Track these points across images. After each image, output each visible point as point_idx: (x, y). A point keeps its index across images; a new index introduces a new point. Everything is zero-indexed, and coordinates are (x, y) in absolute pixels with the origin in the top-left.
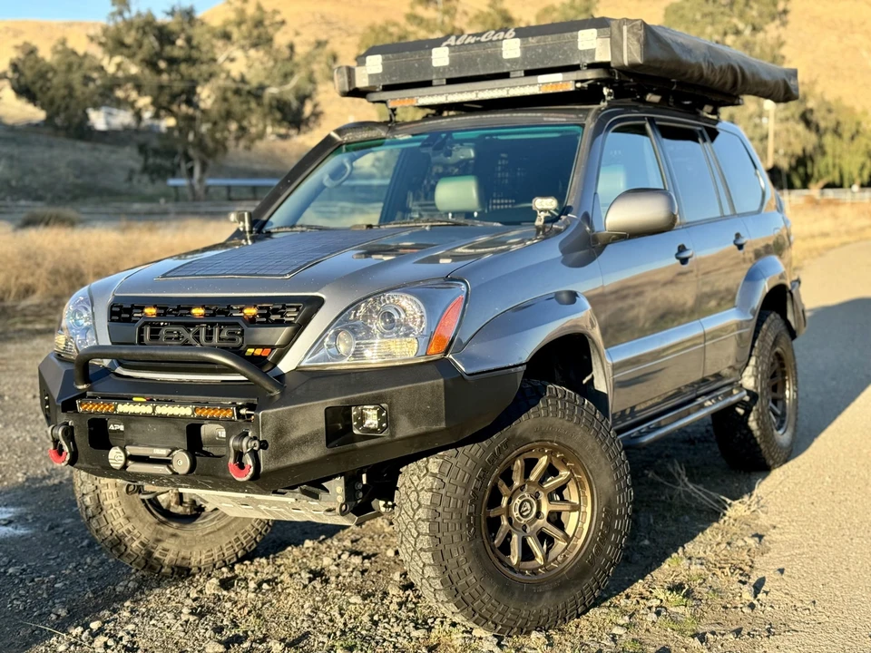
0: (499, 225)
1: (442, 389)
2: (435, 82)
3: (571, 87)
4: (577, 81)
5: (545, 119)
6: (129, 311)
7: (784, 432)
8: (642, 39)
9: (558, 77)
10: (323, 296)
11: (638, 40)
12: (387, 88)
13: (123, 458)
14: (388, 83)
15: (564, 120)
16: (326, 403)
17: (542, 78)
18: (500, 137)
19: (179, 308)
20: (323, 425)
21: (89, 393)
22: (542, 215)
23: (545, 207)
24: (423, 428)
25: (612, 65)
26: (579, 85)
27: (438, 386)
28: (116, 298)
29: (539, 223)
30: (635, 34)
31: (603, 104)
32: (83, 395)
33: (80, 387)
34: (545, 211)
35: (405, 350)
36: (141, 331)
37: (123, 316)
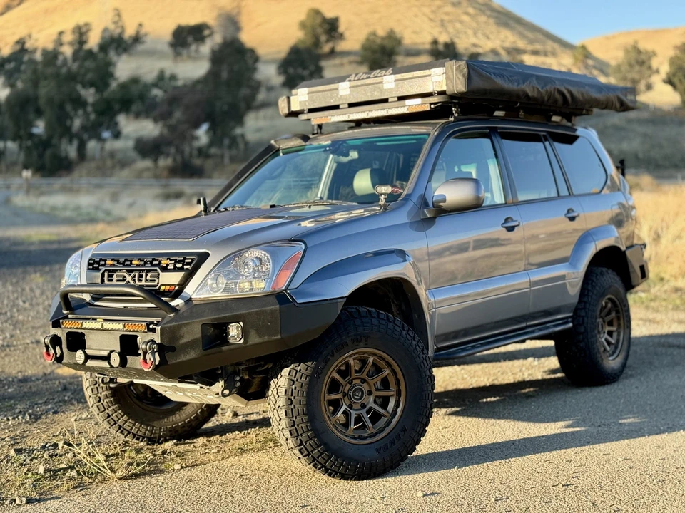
0: (357, 204)
1: (278, 312)
2: (341, 107)
3: (427, 108)
4: (431, 104)
5: (413, 130)
6: (98, 263)
7: (616, 358)
8: (466, 75)
9: (418, 101)
10: (209, 252)
11: (463, 75)
12: (311, 111)
13: (84, 357)
14: (312, 107)
15: (425, 131)
16: (202, 321)
17: (408, 102)
18: (378, 144)
19: (126, 260)
20: (199, 335)
21: (70, 316)
22: (382, 197)
23: (383, 192)
24: (266, 339)
25: (447, 93)
26: (432, 106)
27: (275, 310)
28: (93, 255)
29: (382, 203)
30: (461, 71)
31: (451, 119)
32: (66, 317)
33: (65, 312)
34: (384, 194)
35: (260, 287)
36: (103, 275)
37: (95, 266)
